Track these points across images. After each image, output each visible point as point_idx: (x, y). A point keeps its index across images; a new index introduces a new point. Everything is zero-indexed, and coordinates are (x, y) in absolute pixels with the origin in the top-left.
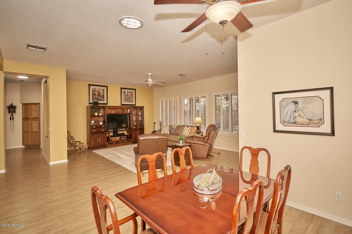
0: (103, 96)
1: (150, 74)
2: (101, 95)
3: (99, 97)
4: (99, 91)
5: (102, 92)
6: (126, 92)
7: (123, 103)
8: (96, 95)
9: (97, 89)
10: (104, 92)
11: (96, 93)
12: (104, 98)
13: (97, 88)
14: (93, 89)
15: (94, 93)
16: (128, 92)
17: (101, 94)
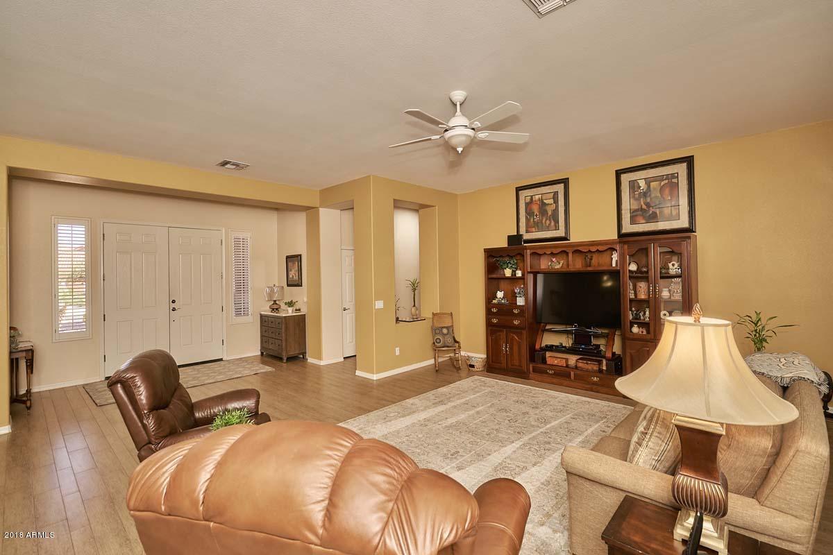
0: (556, 211)
1: (458, 95)
2: (550, 213)
3: (544, 220)
4: (543, 202)
5: (551, 201)
6: (642, 184)
7: (628, 228)
8: (536, 216)
9: (537, 197)
10: (556, 201)
11: (535, 209)
12: (557, 222)
13: (537, 193)
14: (528, 199)
15: (531, 210)
16: (648, 181)
17: (550, 210)
